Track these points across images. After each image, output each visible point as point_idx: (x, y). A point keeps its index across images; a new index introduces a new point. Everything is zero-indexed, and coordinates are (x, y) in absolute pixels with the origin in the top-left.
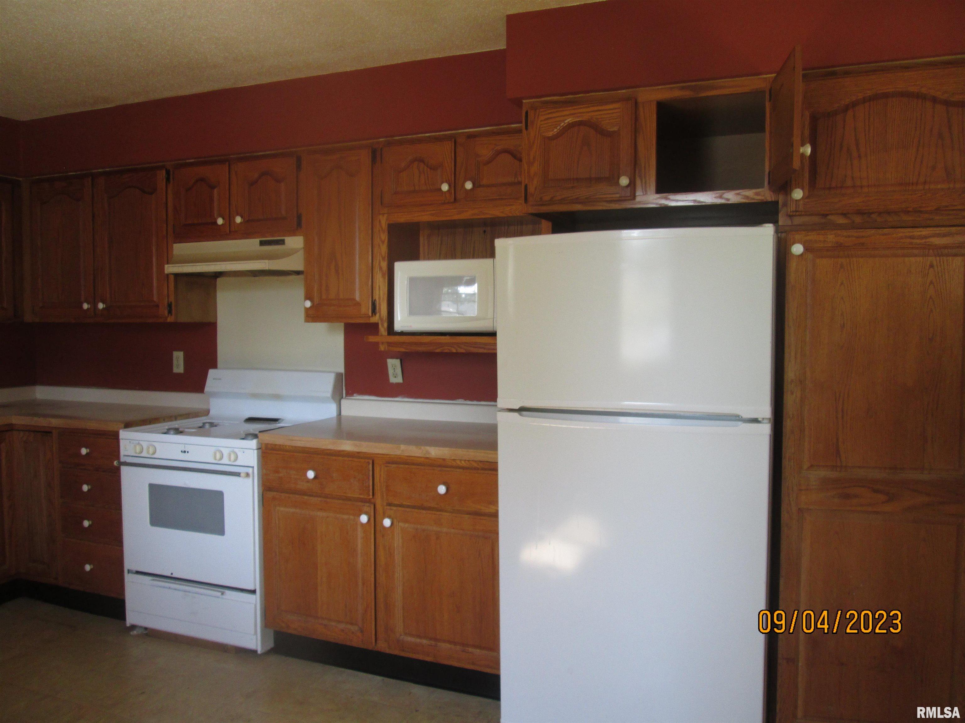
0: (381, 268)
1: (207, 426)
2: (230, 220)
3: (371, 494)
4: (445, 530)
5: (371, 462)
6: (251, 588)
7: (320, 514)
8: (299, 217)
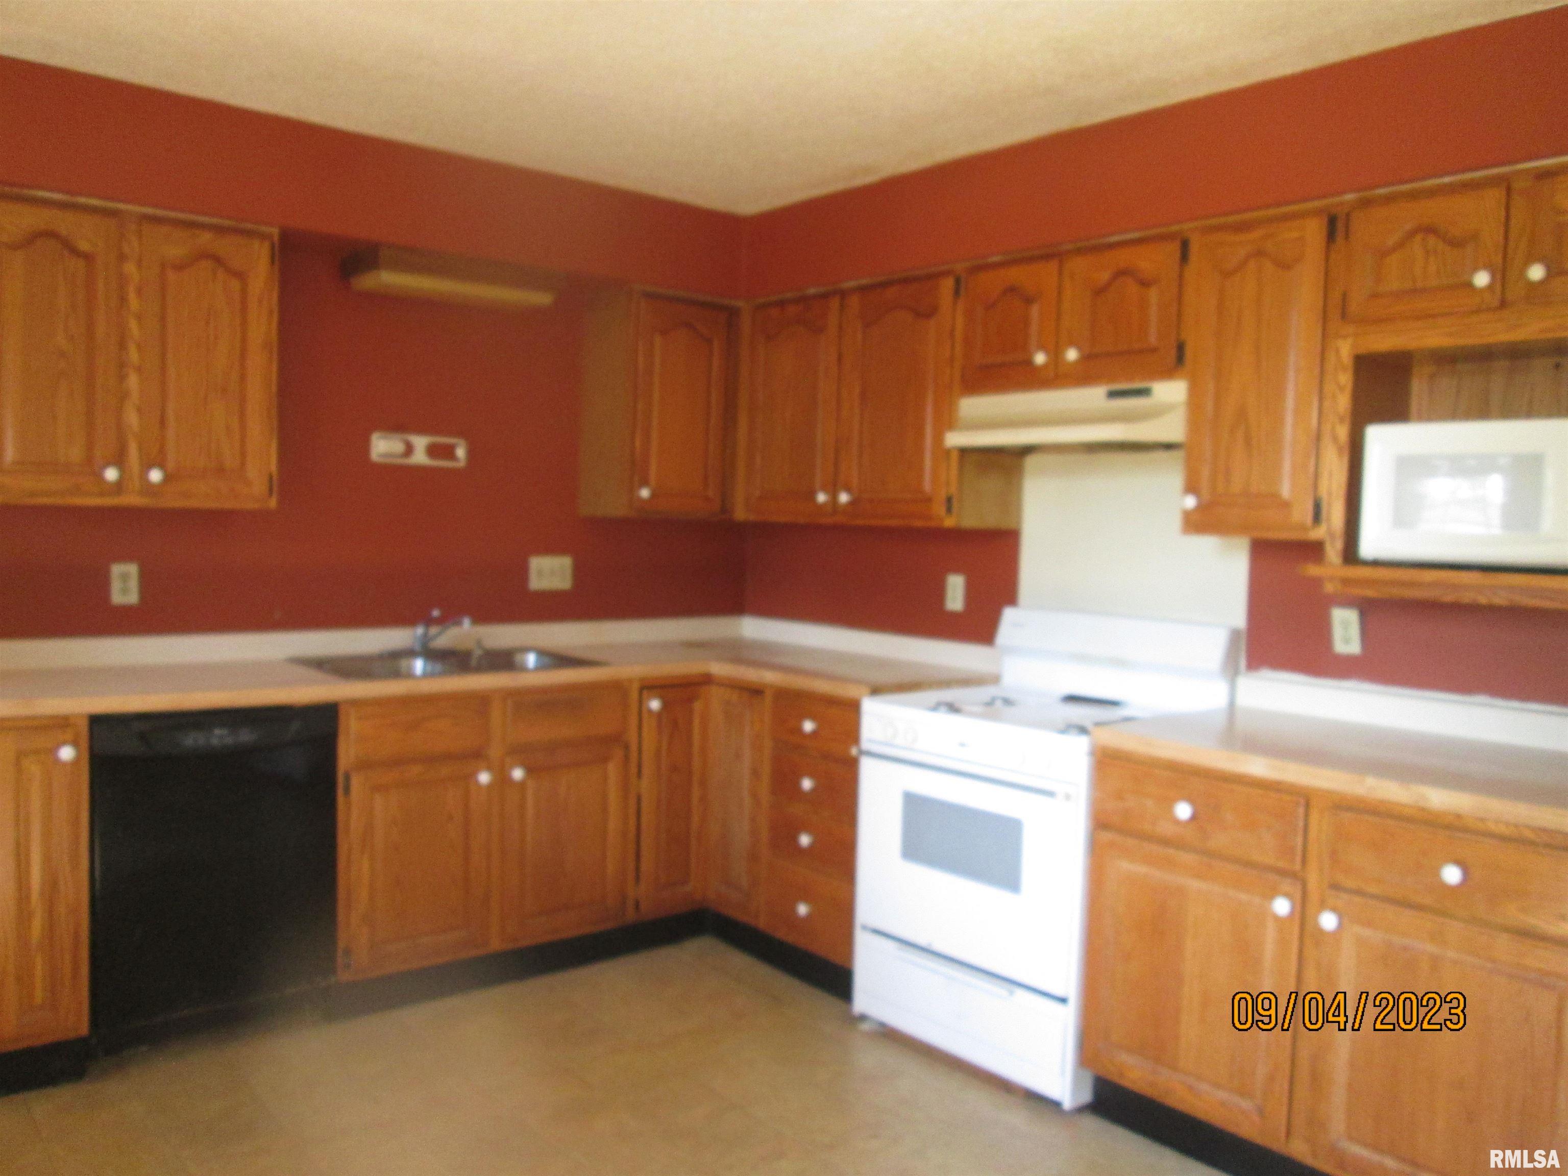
0: (1335, 439)
1: (999, 703)
2: (1056, 354)
3: (1298, 859)
4: (1451, 954)
5: (1302, 801)
6: (1060, 992)
7: (1194, 884)
8: (1181, 348)
